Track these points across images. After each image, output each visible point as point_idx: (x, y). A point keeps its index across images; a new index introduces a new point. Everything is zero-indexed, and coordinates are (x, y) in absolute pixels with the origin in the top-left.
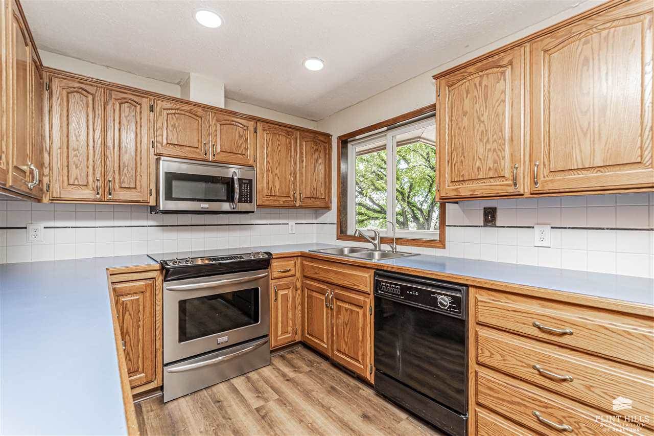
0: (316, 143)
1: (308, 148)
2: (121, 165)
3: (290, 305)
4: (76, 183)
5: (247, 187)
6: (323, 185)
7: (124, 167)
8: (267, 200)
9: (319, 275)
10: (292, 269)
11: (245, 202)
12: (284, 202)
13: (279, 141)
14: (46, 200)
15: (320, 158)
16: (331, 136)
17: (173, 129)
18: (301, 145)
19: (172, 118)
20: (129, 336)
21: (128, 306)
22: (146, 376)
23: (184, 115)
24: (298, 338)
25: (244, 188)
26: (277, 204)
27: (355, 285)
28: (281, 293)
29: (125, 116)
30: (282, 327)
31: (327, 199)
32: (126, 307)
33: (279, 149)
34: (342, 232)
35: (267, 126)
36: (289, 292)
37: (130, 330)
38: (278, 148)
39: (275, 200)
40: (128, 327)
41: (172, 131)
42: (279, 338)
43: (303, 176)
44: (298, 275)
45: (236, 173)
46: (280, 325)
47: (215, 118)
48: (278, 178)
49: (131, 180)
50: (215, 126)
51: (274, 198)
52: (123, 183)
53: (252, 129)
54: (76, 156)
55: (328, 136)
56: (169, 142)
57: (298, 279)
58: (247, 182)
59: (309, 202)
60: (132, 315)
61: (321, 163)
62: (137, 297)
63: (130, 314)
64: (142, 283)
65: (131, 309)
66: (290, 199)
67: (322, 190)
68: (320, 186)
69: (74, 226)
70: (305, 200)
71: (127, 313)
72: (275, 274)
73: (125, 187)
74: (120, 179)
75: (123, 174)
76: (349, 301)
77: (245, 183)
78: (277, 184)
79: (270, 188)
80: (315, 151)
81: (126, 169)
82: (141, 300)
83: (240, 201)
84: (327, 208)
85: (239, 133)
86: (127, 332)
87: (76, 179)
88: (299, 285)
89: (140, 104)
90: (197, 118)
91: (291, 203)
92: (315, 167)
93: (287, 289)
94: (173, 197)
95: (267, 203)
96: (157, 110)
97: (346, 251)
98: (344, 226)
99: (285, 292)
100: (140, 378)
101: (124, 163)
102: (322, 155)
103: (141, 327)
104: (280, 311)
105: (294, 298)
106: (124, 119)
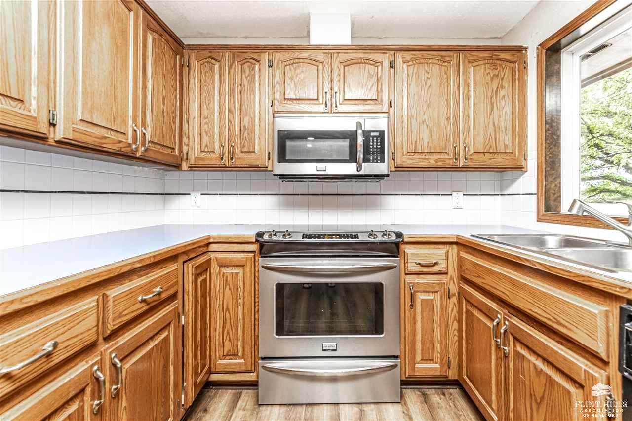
0: (495, 67)
1: (480, 75)
2: (242, 128)
3: (437, 318)
4: (206, 150)
5: (377, 142)
6: (510, 133)
7: (245, 130)
8: (408, 159)
9: (484, 281)
10: (440, 261)
11: (373, 162)
12: (436, 161)
13: (428, 73)
14: (185, 166)
15: (502, 87)
16: (526, 49)
17: (291, 82)
18: (465, 72)
19: (290, 70)
20: (229, 313)
21: (229, 279)
22: (246, 364)
23: (303, 63)
24: (452, 375)
25: (373, 144)
26: (425, 163)
27: (558, 323)
28: (421, 297)
29: (245, 77)
30: (422, 350)
31: (517, 154)
32: (226, 280)
33: (428, 84)
34: (548, 209)
35: (408, 56)
36: (437, 299)
37: (230, 308)
38: (426, 84)
39: (422, 159)
40: (228, 302)
41: (289, 85)
42: (417, 365)
43: (469, 120)
44: (453, 272)
45: (361, 124)
46: (419, 346)
47: (338, 59)
48: (427, 126)
49: (251, 144)
50: (338, 69)
51: (420, 157)
52: (243, 147)
53: (386, 64)
54: (206, 123)
55: (520, 50)
56: (286, 97)
57: (452, 278)
58: (377, 134)
59: (483, 160)
60: (232, 290)
61: (504, 96)
62: (238, 271)
63: (230, 289)
64: (242, 255)
65: (231, 284)
66: (446, 157)
67: (506, 138)
68: (503, 134)
69: (221, 193)
70: (475, 156)
71: (228, 287)
72: (412, 267)
73: (245, 152)
74: (241, 143)
75: (243, 139)
76: (545, 356)
77: (374, 137)
78: (426, 136)
79: (414, 142)
80: (492, 79)
81: (246, 132)
82: (241, 275)
83: (366, 160)
84: (520, 169)
85: (369, 72)
86: (228, 309)
87: (206, 146)
88: (454, 289)
89: (258, 61)
90: (318, 64)
91: (451, 162)
92: (492, 104)
93: (432, 292)
94: (287, 159)
95: (409, 163)
96: (275, 64)
97: (552, 243)
98: (553, 198)
99: (429, 296)
100: (240, 364)
101: (244, 127)
102: (507, 84)
103: (242, 306)
104: (419, 324)
105: (444, 308)
106: (245, 79)
